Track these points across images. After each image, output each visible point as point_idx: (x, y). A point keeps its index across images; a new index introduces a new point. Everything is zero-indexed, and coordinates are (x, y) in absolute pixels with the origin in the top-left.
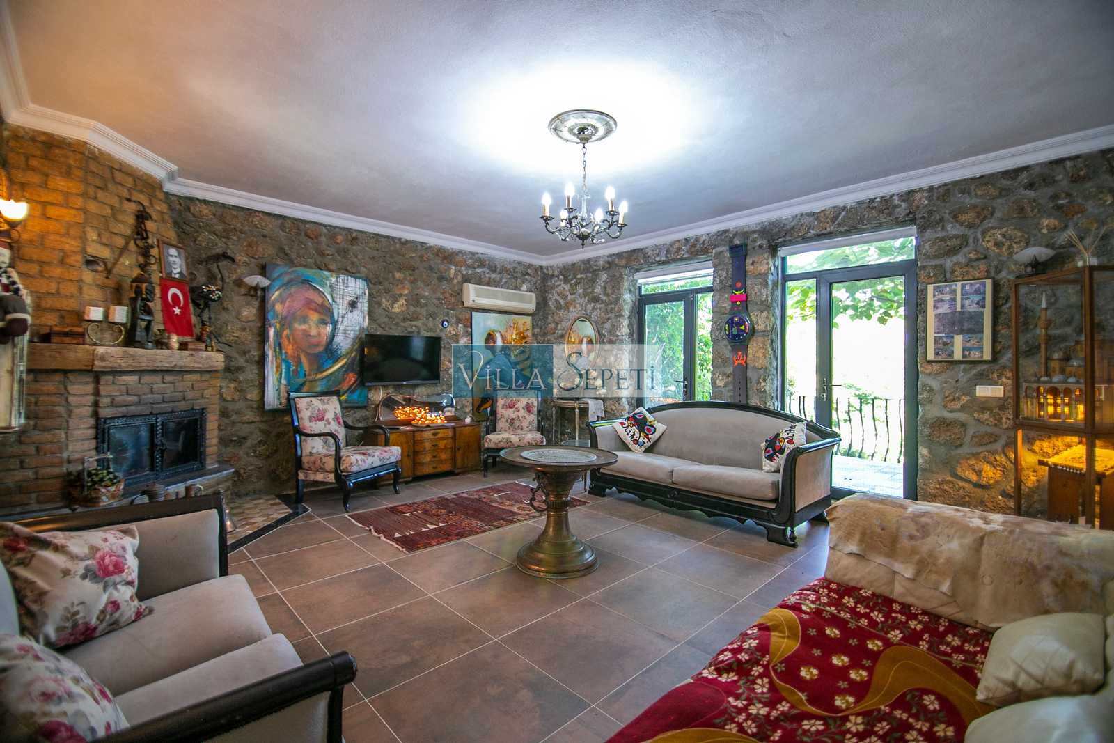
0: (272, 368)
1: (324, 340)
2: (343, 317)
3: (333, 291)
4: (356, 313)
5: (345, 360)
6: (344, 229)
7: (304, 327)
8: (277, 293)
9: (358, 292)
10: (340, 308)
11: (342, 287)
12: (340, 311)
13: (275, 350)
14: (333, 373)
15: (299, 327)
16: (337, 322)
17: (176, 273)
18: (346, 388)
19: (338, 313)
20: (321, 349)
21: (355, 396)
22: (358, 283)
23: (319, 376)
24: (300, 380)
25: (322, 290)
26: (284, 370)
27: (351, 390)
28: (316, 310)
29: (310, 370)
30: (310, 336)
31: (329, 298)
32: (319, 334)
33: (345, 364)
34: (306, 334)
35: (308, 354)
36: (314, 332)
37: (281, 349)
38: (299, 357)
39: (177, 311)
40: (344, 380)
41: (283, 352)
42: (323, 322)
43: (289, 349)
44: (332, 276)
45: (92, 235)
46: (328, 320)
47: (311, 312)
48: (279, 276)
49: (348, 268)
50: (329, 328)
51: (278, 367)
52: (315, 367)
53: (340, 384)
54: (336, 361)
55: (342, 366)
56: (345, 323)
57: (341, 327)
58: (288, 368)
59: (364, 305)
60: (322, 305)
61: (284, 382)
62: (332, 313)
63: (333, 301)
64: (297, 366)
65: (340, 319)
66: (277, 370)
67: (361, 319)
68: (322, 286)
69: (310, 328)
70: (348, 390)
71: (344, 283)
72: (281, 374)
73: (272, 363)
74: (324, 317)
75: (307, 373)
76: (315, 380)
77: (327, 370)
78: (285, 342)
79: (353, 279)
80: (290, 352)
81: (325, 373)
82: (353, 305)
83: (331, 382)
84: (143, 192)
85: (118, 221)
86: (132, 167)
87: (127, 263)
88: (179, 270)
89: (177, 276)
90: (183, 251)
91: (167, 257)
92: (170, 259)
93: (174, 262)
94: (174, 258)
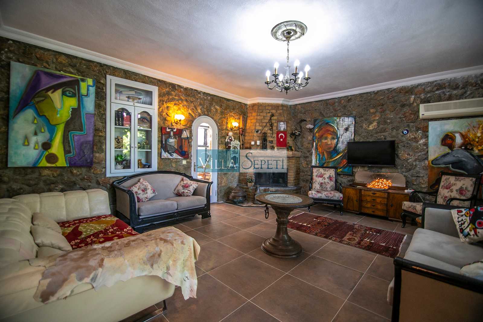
0: (314, 156)
1: (333, 145)
2: (342, 135)
3: (338, 125)
4: (348, 133)
5: (342, 154)
6: (345, 97)
7: (326, 141)
8: (317, 129)
9: (349, 123)
10: (341, 131)
11: (342, 123)
12: (341, 133)
13: (315, 150)
14: (337, 159)
15: (324, 141)
16: (339, 138)
17: (282, 129)
18: (342, 166)
19: (340, 134)
20: (332, 149)
21: (346, 170)
22: (349, 119)
23: (331, 160)
24: (324, 162)
25: (333, 125)
26: (318, 158)
27: (344, 167)
28: (330, 134)
29: (327, 158)
30: (328, 144)
31: (336, 128)
32: (331, 144)
33: (342, 156)
34: (327, 144)
35: (327, 152)
36: (329, 143)
37: (317, 150)
38: (323, 153)
39: (281, 140)
40: (341, 162)
41: (318, 151)
42: (333, 139)
43: (320, 150)
44: (337, 119)
45: (258, 124)
46: (335, 137)
47: (329, 135)
48: (317, 123)
49: (346, 113)
50: (336, 141)
51: (316, 156)
52: (330, 156)
53: (339, 164)
54: (338, 155)
55: (341, 156)
56: (343, 138)
57: (341, 140)
58: (319, 156)
59: (352, 129)
60: (333, 132)
61: (318, 162)
62: (337, 134)
63: (338, 129)
64: (323, 156)
65: (341, 136)
66: (316, 158)
67: (350, 135)
68: (333, 124)
69: (328, 141)
70: (343, 167)
71: (343, 120)
72: (317, 159)
73: (314, 155)
74: (333, 136)
75: (326, 159)
76: (329, 162)
77: (334, 158)
78: (319, 147)
79: (347, 118)
80: (320, 151)
81: (333, 159)
82: (347, 129)
83: (335, 163)
84: (274, 109)
85: (265, 119)
86: (272, 103)
87: (266, 129)
88: (283, 128)
89: (283, 130)
90: (286, 122)
91: (280, 125)
92: (281, 125)
93: (282, 126)
94: (282, 125)
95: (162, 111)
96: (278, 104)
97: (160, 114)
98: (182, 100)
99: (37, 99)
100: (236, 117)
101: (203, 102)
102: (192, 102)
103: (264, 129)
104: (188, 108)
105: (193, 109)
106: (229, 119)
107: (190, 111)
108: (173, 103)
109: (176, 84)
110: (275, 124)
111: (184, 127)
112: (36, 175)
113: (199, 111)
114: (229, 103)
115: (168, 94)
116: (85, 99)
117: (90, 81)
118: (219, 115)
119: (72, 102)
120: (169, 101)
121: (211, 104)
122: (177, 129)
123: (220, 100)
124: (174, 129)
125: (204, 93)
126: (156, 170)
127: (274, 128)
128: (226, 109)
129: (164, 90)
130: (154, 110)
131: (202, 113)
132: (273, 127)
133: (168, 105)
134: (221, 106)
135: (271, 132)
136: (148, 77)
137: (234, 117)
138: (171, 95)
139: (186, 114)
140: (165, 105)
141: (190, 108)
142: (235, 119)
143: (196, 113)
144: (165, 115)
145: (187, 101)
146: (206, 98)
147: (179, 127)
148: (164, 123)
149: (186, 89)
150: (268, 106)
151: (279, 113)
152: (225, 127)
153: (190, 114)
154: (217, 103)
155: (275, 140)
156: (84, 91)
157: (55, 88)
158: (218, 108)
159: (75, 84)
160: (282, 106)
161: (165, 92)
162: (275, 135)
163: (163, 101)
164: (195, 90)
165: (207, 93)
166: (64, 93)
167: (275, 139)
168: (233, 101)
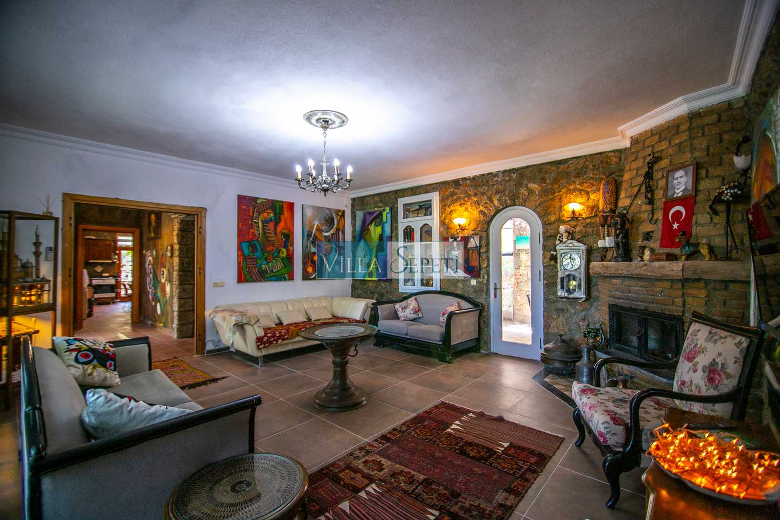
8: (755, 168)
17: (679, 193)
25: (770, 137)
28: (769, 178)
31: (774, 145)
39: (675, 226)
47: (767, 182)
48: (755, 143)
60: (772, 167)
62: (777, 173)
84: (665, 139)
85: (639, 176)
86: (662, 125)
87: (640, 202)
88: (684, 187)
89: (680, 195)
90: (691, 169)
91: (672, 182)
92: (675, 182)
93: (679, 183)
94: (679, 180)
95: (445, 219)
96: (678, 117)
97: (442, 223)
98: (469, 196)
99: (365, 233)
100: (588, 189)
101: (503, 186)
102: (483, 194)
103: (635, 202)
104: (478, 204)
105: (486, 203)
106: (565, 200)
107: (481, 208)
108: (458, 204)
109: (459, 179)
110: (662, 183)
111: (473, 232)
112: (366, 286)
113: (496, 203)
114: (566, 166)
115: (453, 194)
116: (385, 225)
117: (388, 209)
118: (537, 197)
119: (379, 230)
120: (453, 202)
121: (519, 185)
122: (462, 237)
123: (539, 172)
124: (458, 237)
125: (504, 172)
126: (439, 289)
127: (659, 194)
128: (556, 181)
129: (447, 193)
130: (434, 220)
131: (501, 204)
132: (656, 192)
133: (452, 208)
134: (543, 180)
135: (649, 207)
136: (429, 184)
137: (580, 191)
138: (456, 194)
139: (476, 214)
140: (448, 210)
141: (481, 204)
142: (588, 193)
143: (491, 207)
144: (448, 222)
145: (475, 195)
146: (507, 178)
147: (466, 233)
148: (447, 233)
149: (474, 179)
150: (652, 135)
151: (677, 144)
152: (553, 218)
153: (481, 212)
154: (532, 179)
155: (657, 230)
156: (384, 220)
157: (371, 222)
158: (534, 186)
159: (380, 214)
160: (694, 116)
161: (450, 194)
162: (659, 215)
163: (445, 206)
164: (489, 174)
165: (510, 170)
166: (375, 225)
167: (660, 225)
168: (574, 160)
